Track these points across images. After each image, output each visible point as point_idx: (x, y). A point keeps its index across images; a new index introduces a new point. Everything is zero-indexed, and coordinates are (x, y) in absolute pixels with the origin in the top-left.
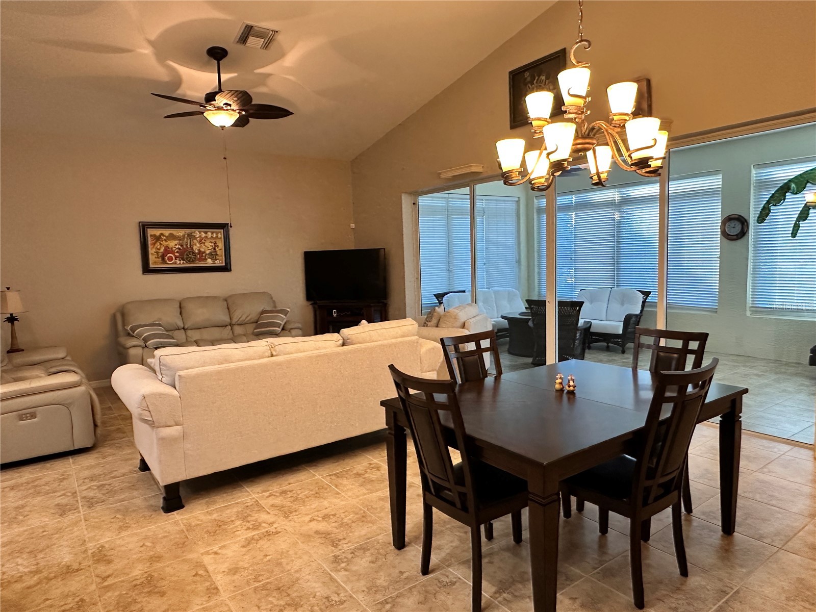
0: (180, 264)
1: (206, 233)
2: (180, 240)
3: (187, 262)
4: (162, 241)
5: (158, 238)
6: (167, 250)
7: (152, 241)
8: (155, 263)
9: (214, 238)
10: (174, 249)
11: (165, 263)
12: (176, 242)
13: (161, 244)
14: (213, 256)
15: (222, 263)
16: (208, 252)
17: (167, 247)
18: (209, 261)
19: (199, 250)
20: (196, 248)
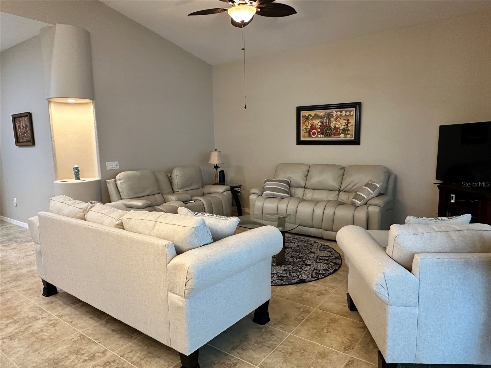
0: (321, 137)
1: (341, 112)
2: (322, 119)
3: (325, 136)
4: (310, 120)
5: (307, 118)
6: (313, 127)
7: (303, 120)
8: (305, 137)
9: (348, 116)
10: (317, 126)
11: (310, 136)
12: (319, 121)
13: (309, 123)
14: (346, 131)
15: (352, 137)
16: (341, 128)
17: (312, 125)
18: (342, 135)
19: (335, 127)
20: (332, 125)
